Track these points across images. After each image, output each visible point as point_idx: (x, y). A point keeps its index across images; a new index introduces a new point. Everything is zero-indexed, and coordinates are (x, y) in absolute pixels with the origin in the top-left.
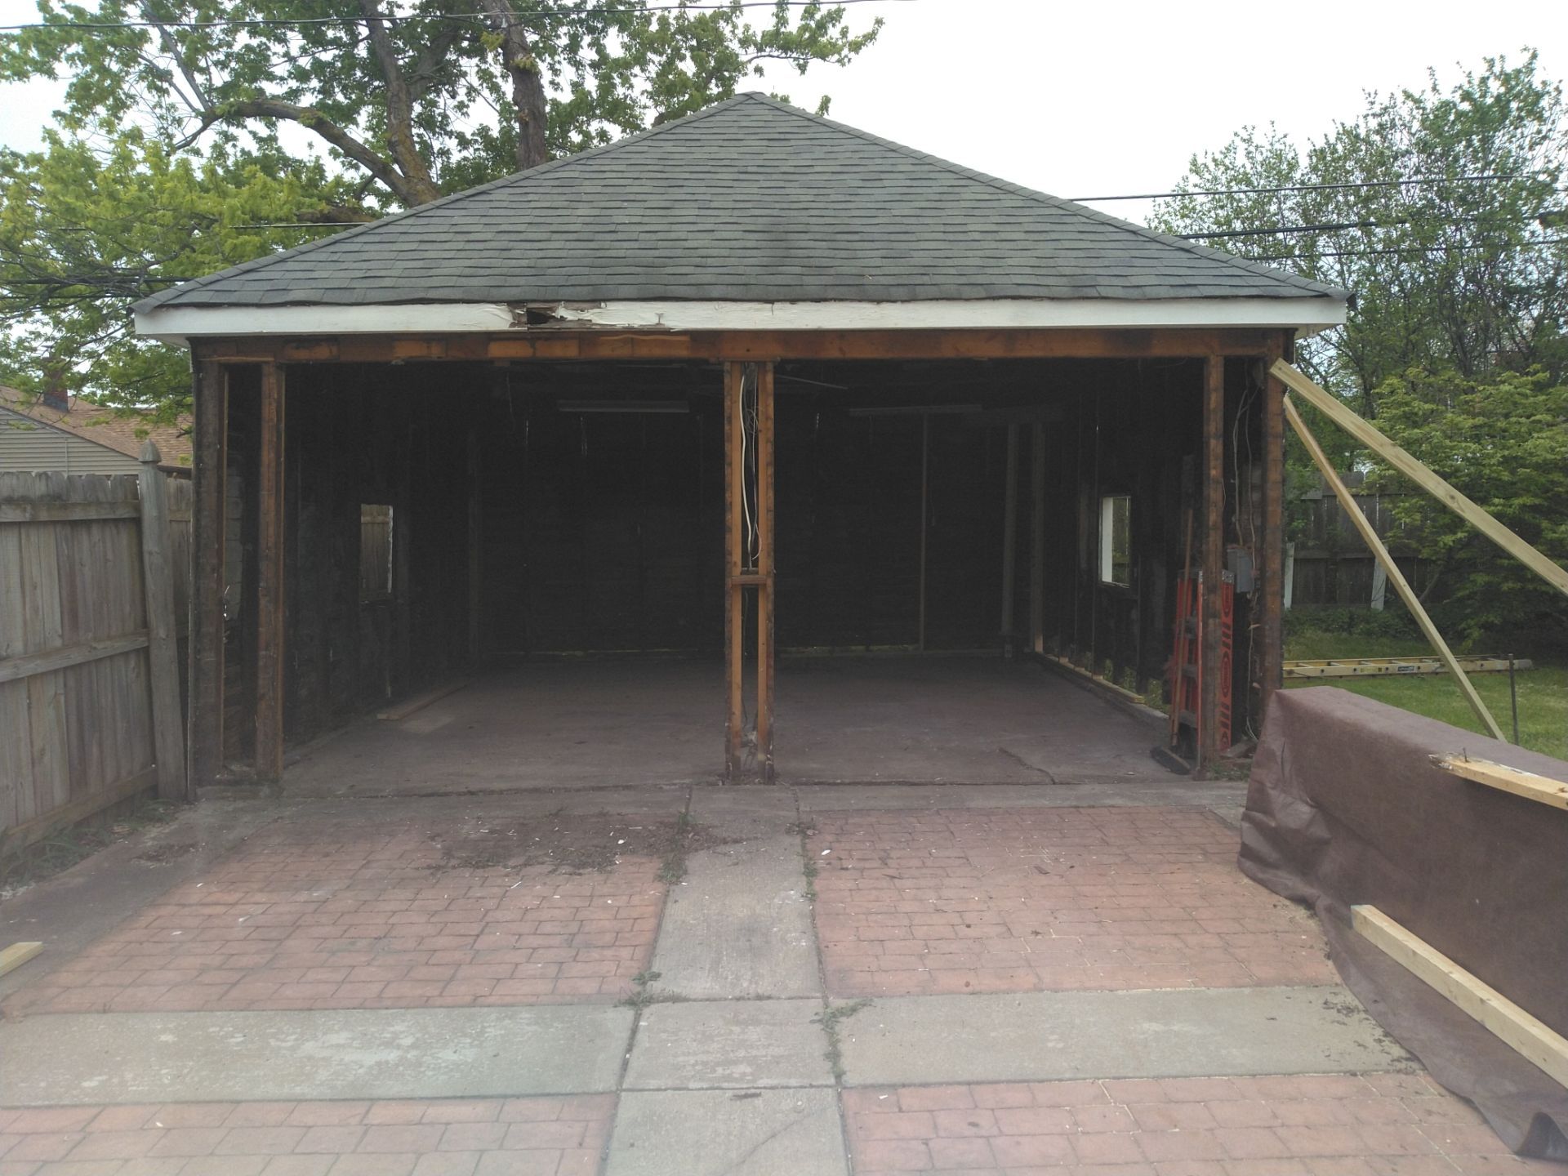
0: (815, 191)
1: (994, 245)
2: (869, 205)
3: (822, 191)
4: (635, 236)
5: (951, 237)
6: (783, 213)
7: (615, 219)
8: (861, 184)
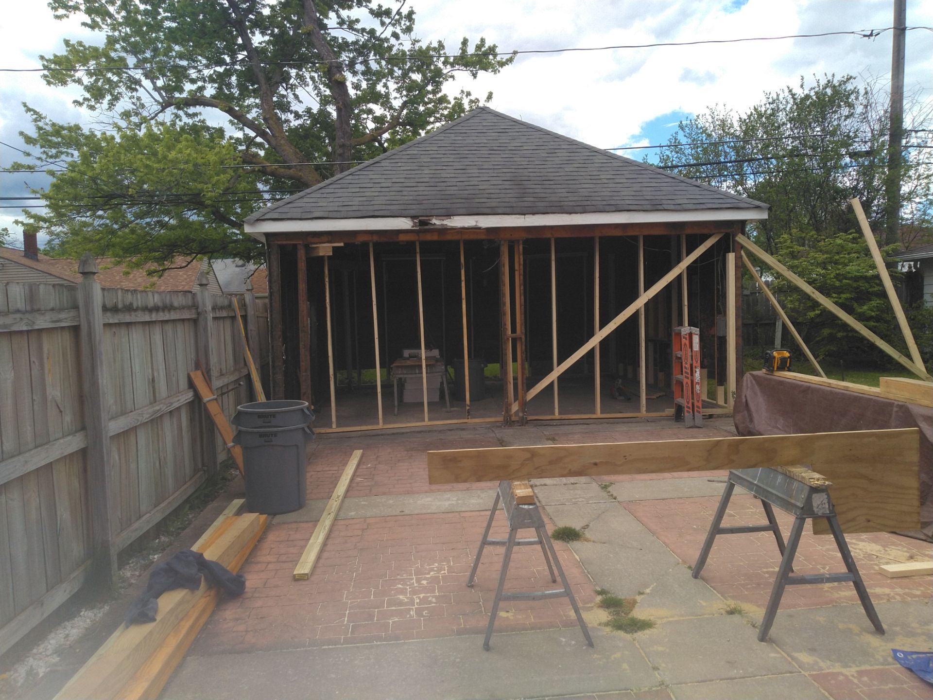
0: (527, 159)
1: (614, 185)
2: (554, 166)
3: (531, 159)
4: (455, 184)
5: (595, 182)
6: (516, 171)
7: (443, 175)
8: (547, 155)
